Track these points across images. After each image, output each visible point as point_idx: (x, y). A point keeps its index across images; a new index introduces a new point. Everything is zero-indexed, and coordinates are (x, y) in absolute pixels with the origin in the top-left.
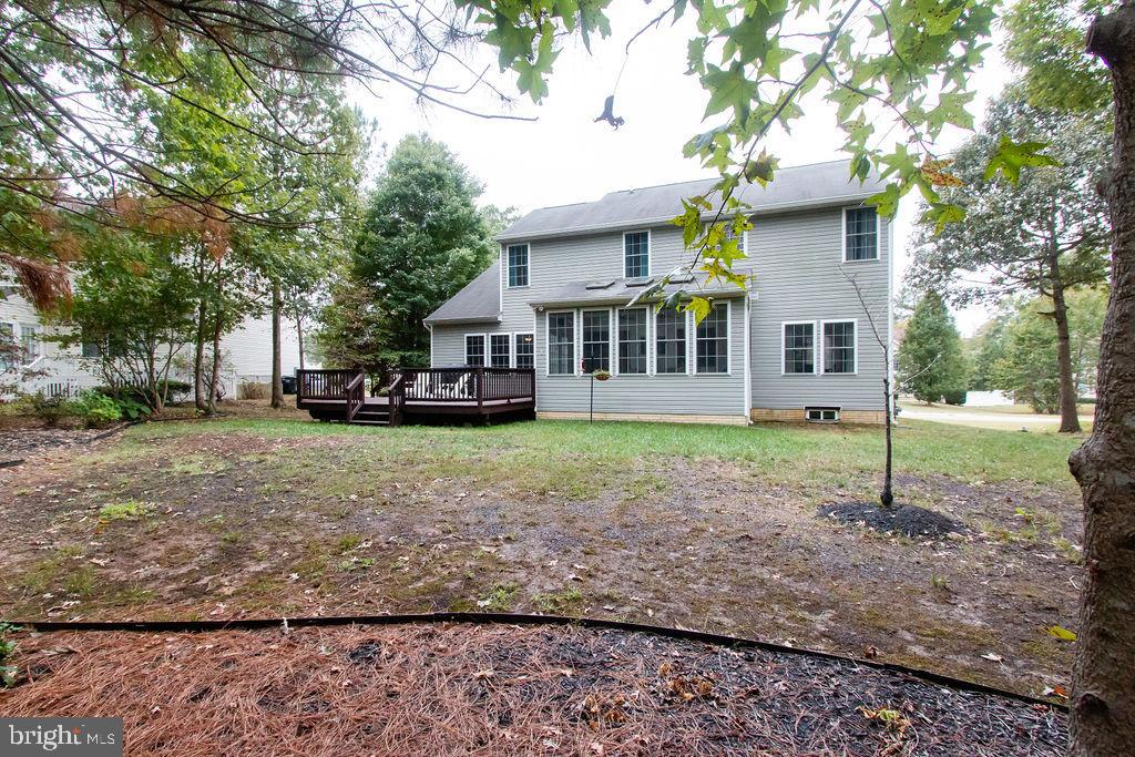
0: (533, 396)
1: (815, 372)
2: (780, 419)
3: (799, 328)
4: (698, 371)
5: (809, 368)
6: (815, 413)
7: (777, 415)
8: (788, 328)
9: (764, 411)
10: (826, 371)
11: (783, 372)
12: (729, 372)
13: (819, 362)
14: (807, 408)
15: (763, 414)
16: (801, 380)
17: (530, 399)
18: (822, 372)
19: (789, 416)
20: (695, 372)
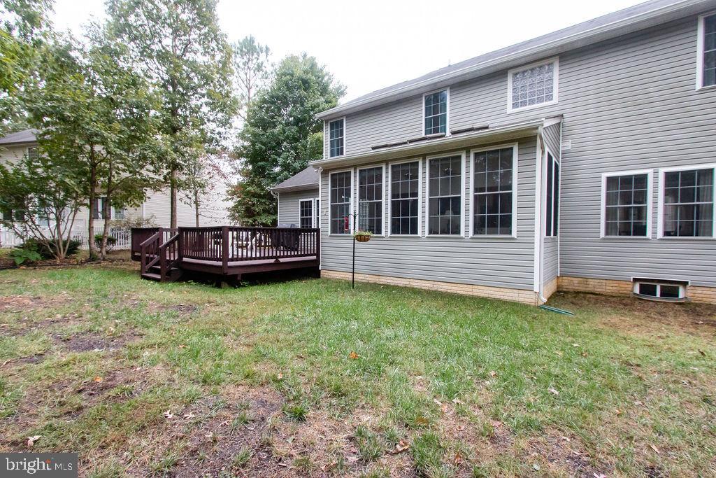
0: (318, 255)
1: (649, 234)
2: (598, 290)
3: (626, 180)
4: (475, 232)
5: (641, 230)
6: (648, 288)
7: (592, 285)
8: (611, 181)
9: (576, 281)
10: (666, 233)
11: (602, 235)
12: (514, 234)
13: (655, 223)
14: (635, 280)
15: (572, 284)
16: (629, 245)
17: (315, 257)
18: (660, 234)
19: (610, 288)
20: (471, 234)
